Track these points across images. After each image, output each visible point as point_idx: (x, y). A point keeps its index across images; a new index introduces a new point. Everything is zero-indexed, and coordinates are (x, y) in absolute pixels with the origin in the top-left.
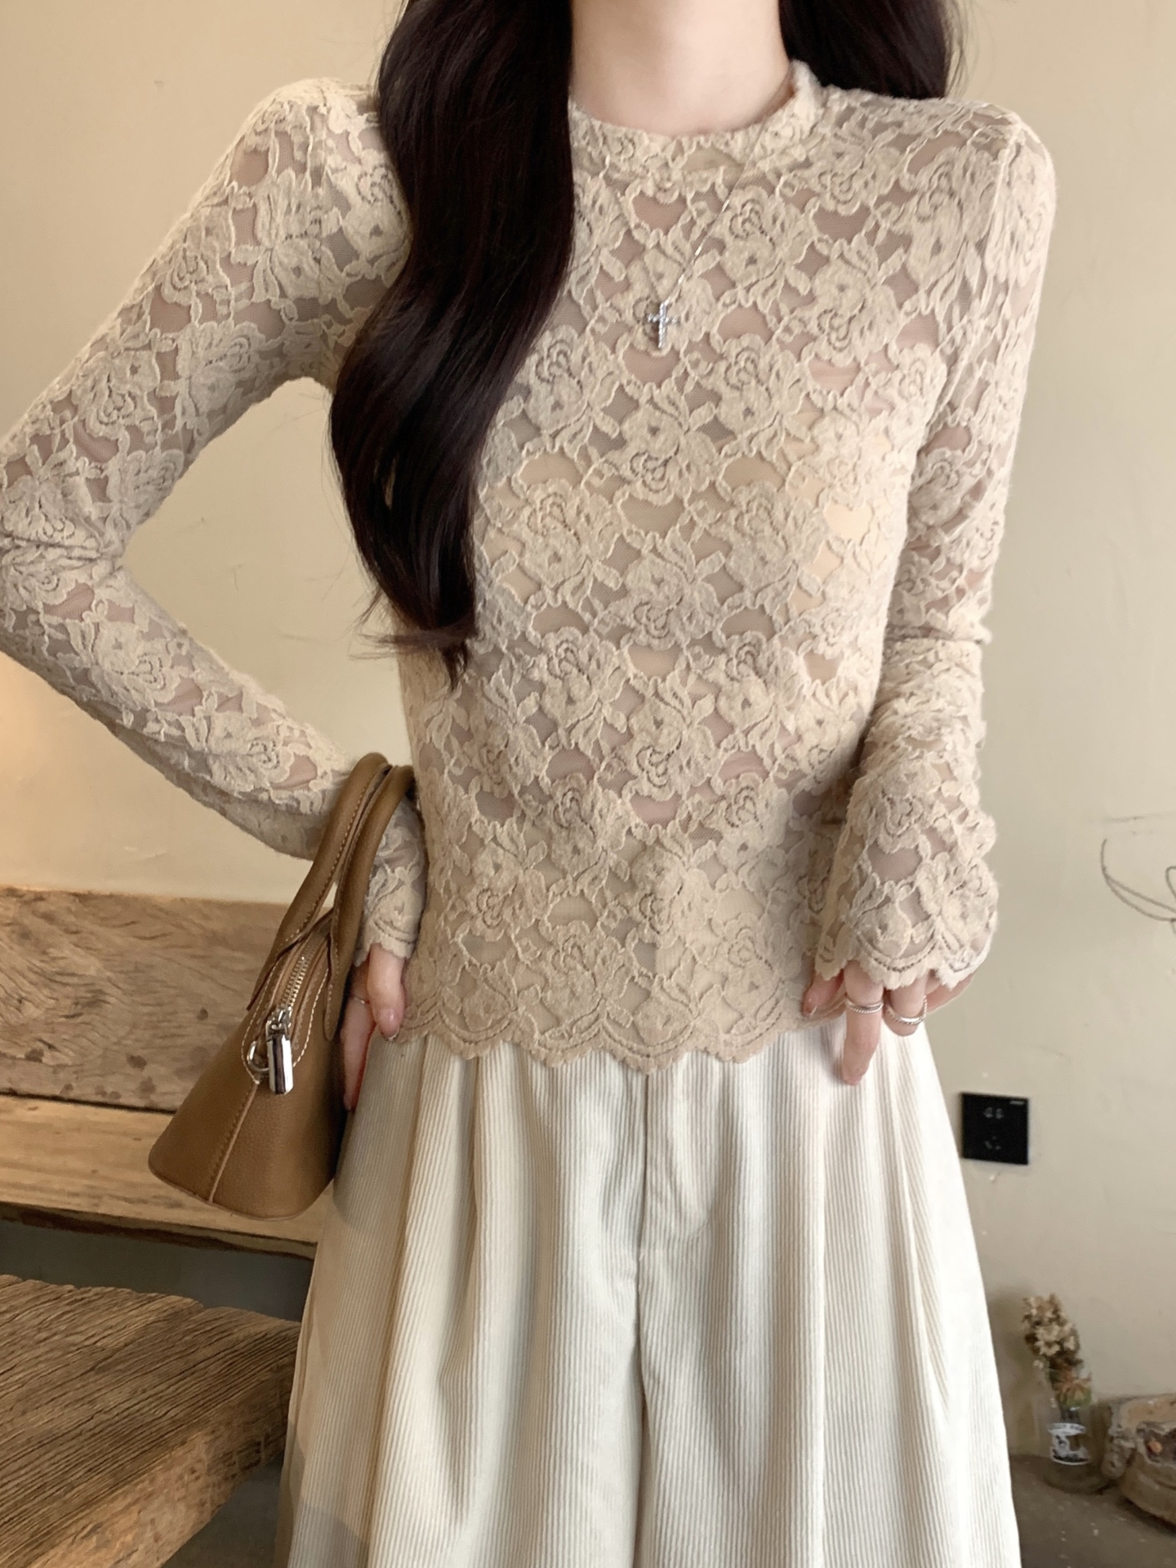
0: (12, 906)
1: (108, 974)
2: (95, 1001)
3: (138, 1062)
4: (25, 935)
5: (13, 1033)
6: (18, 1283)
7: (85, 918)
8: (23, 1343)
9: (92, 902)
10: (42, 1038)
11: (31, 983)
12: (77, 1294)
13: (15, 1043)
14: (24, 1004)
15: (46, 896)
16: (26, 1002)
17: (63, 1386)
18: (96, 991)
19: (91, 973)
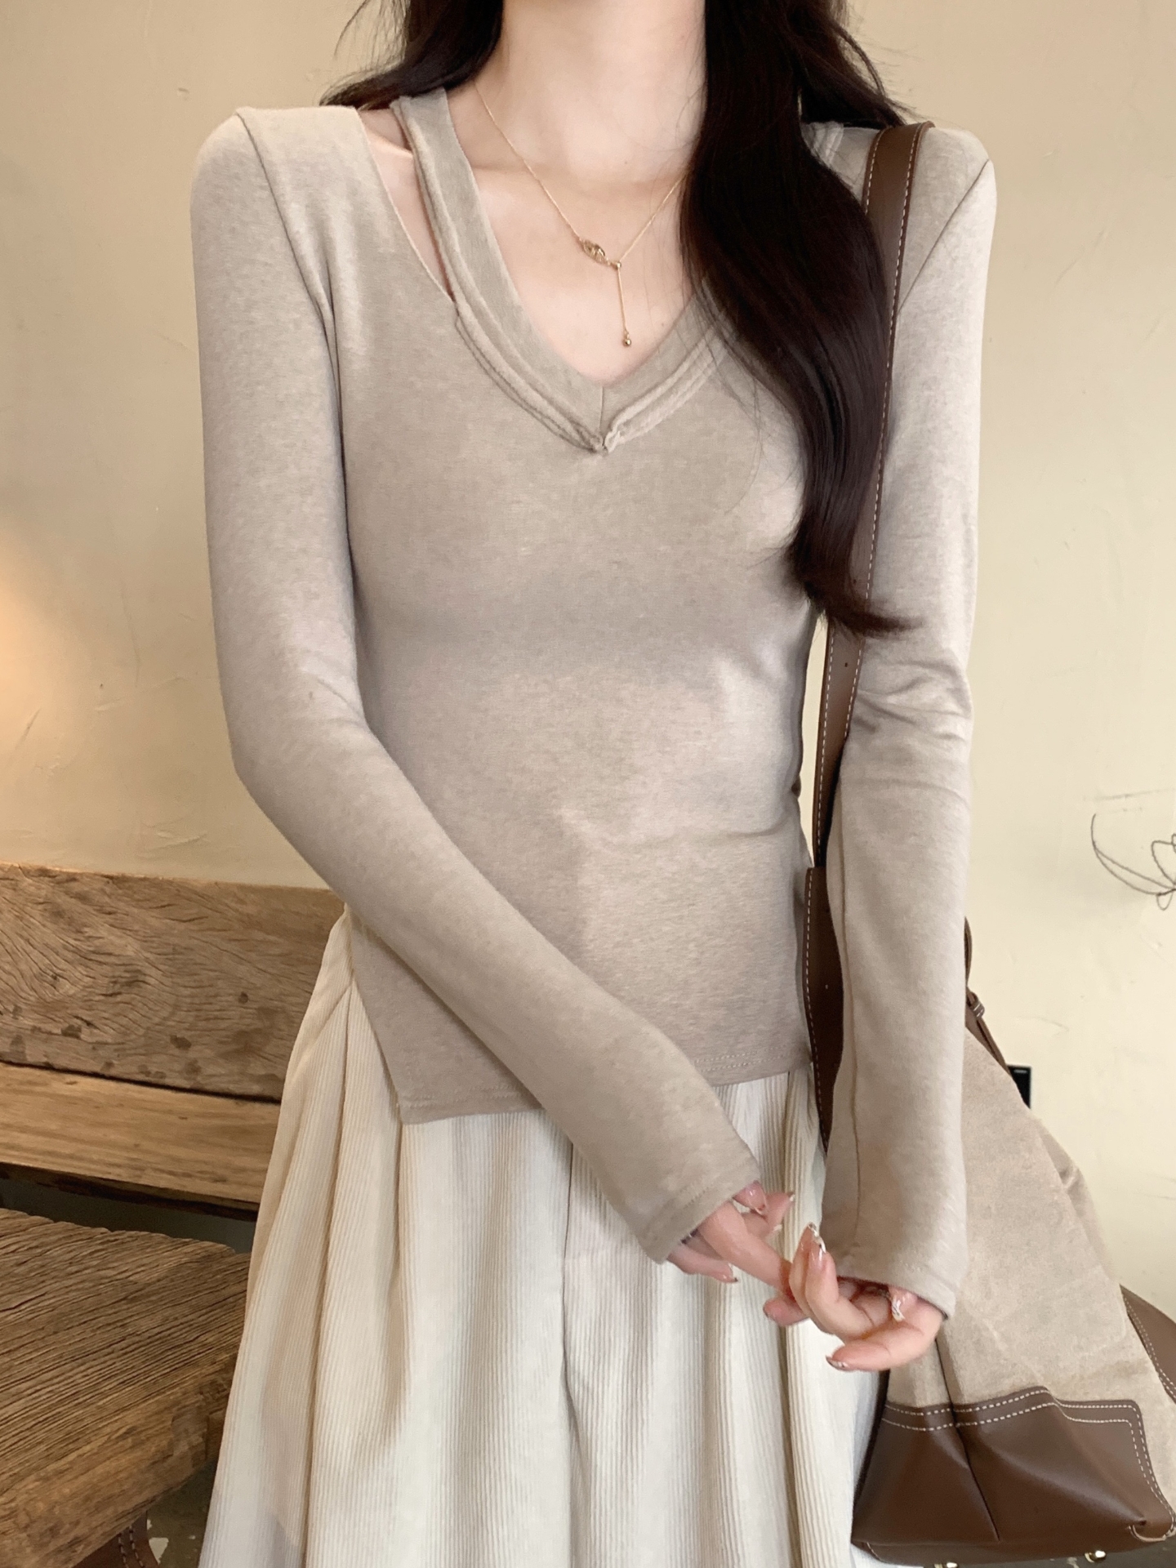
0: (45, 886)
1: (147, 955)
2: (135, 980)
3: (182, 1044)
4: (58, 914)
5: (48, 1008)
6: (49, 1223)
7: (119, 900)
8: (53, 1274)
9: (127, 885)
10: (80, 1016)
11: (66, 960)
12: (111, 1236)
13: (51, 1019)
14: (59, 981)
15: (78, 877)
16: (61, 979)
17: (95, 1312)
18: (135, 971)
19: (129, 953)
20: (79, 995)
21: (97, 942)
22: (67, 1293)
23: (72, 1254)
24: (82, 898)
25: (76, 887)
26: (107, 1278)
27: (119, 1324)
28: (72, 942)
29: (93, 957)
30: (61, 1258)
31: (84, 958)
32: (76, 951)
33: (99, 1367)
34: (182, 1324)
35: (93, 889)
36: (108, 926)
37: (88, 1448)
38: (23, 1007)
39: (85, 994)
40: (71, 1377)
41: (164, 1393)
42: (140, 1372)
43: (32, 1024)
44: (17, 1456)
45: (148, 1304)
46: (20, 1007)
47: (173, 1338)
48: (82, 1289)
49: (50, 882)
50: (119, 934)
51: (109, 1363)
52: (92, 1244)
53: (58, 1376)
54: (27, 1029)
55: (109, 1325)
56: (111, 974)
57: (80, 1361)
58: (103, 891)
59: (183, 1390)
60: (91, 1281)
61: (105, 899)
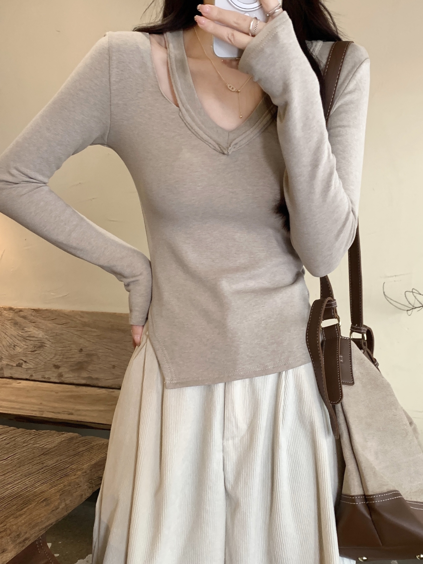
0: (11, 314)
1: (47, 337)
2: (42, 346)
3: (57, 367)
4: (16, 324)
5: (12, 357)
6: (16, 429)
7: (37, 318)
8: (18, 447)
9: (40, 312)
10: (22, 359)
11: (18, 340)
12: (37, 432)
13: (13, 361)
14: (16, 347)
15: (23, 310)
16: (17, 347)
17: (33, 459)
18: (42, 343)
19: (40, 336)
20: (22, 352)
21: (29, 333)
22: (23, 453)
23: (24, 440)
24: (24, 317)
25: (22, 314)
26: (36, 447)
27: (41, 463)
28: (20, 333)
29: (28, 338)
30: (21, 441)
31: (25, 339)
32: (22, 336)
33: (35, 478)
34: (63, 462)
35: (28, 314)
36: (33, 327)
37: (31, 506)
38: (3, 357)
39: (24, 351)
40: (25, 482)
41: (57, 486)
42: (48, 479)
43: (6, 363)
44: (7, 510)
45: (51, 455)
46: (2, 358)
47: (60, 467)
48: (28, 451)
49: (13, 312)
50: (37, 330)
51: (38, 477)
52: (30, 436)
53: (20, 482)
54: (5, 365)
55: (38, 463)
56: (33, 344)
57: (28, 476)
59: (64, 485)
60: (31, 448)
61: (32, 318)
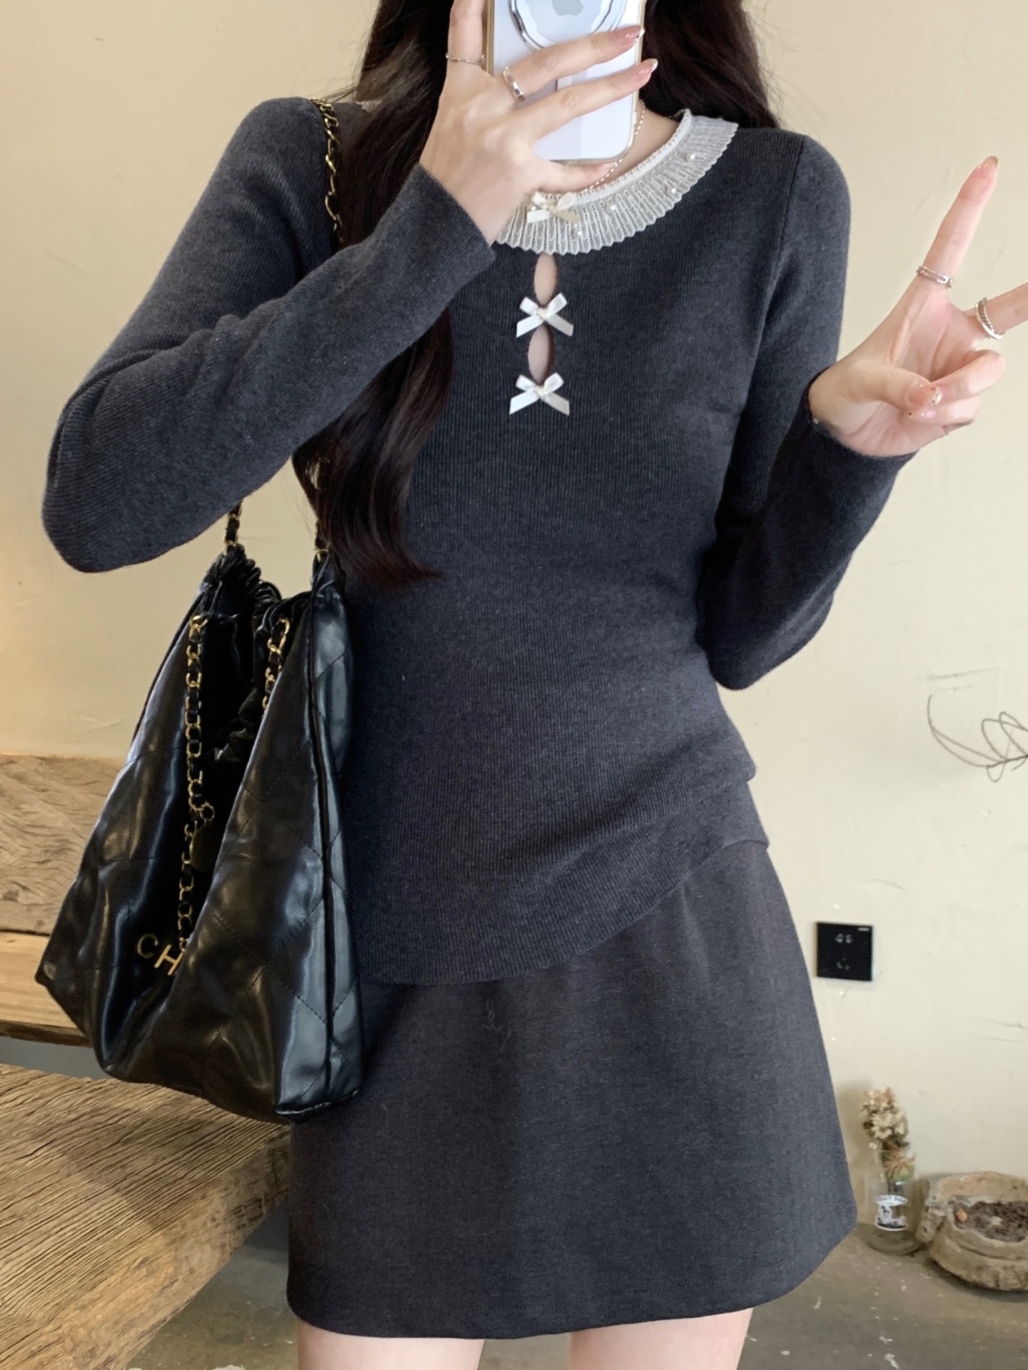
1: (73, 826)
2: (63, 848)
6: (45, 1076)
7: (51, 779)
8: (58, 1122)
9: (57, 765)
10: (19, 882)
11: (6, 834)
12: (96, 1083)
15: (16, 760)
16: (2, 851)
17: (98, 1154)
18: (62, 841)
19: (57, 825)
20: (17, 864)
22: (70, 1138)
23: (70, 1103)
24: (20, 778)
25: (14, 769)
26: (102, 1122)
27: (120, 1165)
28: (13, 818)
29: (30, 830)
30: (60, 1108)
31: (22, 831)
32: (15, 825)
33: (109, 1205)
35: (29, 769)
36: (41, 802)
37: (113, 1278)
39: (22, 862)
41: (167, 1226)
42: (143, 1208)
45: (141, 1145)
47: (166, 1176)
48: (83, 1134)
50: (51, 809)
51: (117, 1200)
52: (81, 1093)
53: (76, 1214)
55: (111, 1166)
56: (42, 845)
57: (93, 1200)
58: (37, 771)
60: (91, 1126)
61: (40, 779)
